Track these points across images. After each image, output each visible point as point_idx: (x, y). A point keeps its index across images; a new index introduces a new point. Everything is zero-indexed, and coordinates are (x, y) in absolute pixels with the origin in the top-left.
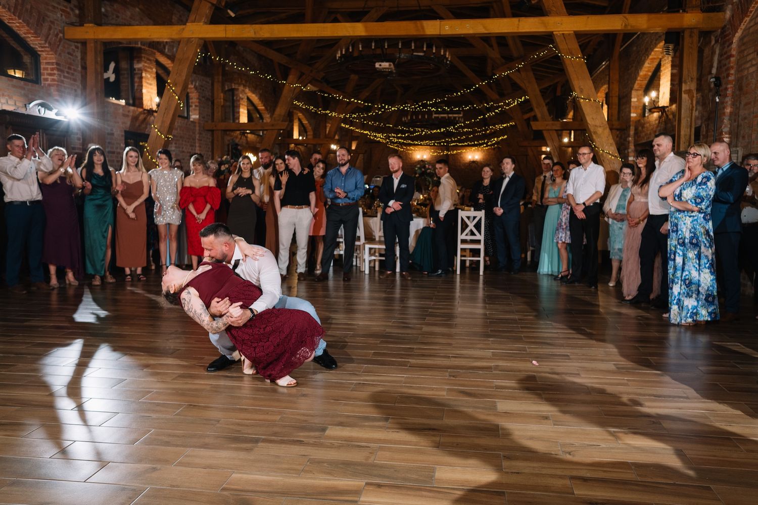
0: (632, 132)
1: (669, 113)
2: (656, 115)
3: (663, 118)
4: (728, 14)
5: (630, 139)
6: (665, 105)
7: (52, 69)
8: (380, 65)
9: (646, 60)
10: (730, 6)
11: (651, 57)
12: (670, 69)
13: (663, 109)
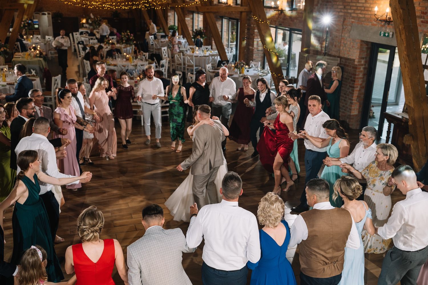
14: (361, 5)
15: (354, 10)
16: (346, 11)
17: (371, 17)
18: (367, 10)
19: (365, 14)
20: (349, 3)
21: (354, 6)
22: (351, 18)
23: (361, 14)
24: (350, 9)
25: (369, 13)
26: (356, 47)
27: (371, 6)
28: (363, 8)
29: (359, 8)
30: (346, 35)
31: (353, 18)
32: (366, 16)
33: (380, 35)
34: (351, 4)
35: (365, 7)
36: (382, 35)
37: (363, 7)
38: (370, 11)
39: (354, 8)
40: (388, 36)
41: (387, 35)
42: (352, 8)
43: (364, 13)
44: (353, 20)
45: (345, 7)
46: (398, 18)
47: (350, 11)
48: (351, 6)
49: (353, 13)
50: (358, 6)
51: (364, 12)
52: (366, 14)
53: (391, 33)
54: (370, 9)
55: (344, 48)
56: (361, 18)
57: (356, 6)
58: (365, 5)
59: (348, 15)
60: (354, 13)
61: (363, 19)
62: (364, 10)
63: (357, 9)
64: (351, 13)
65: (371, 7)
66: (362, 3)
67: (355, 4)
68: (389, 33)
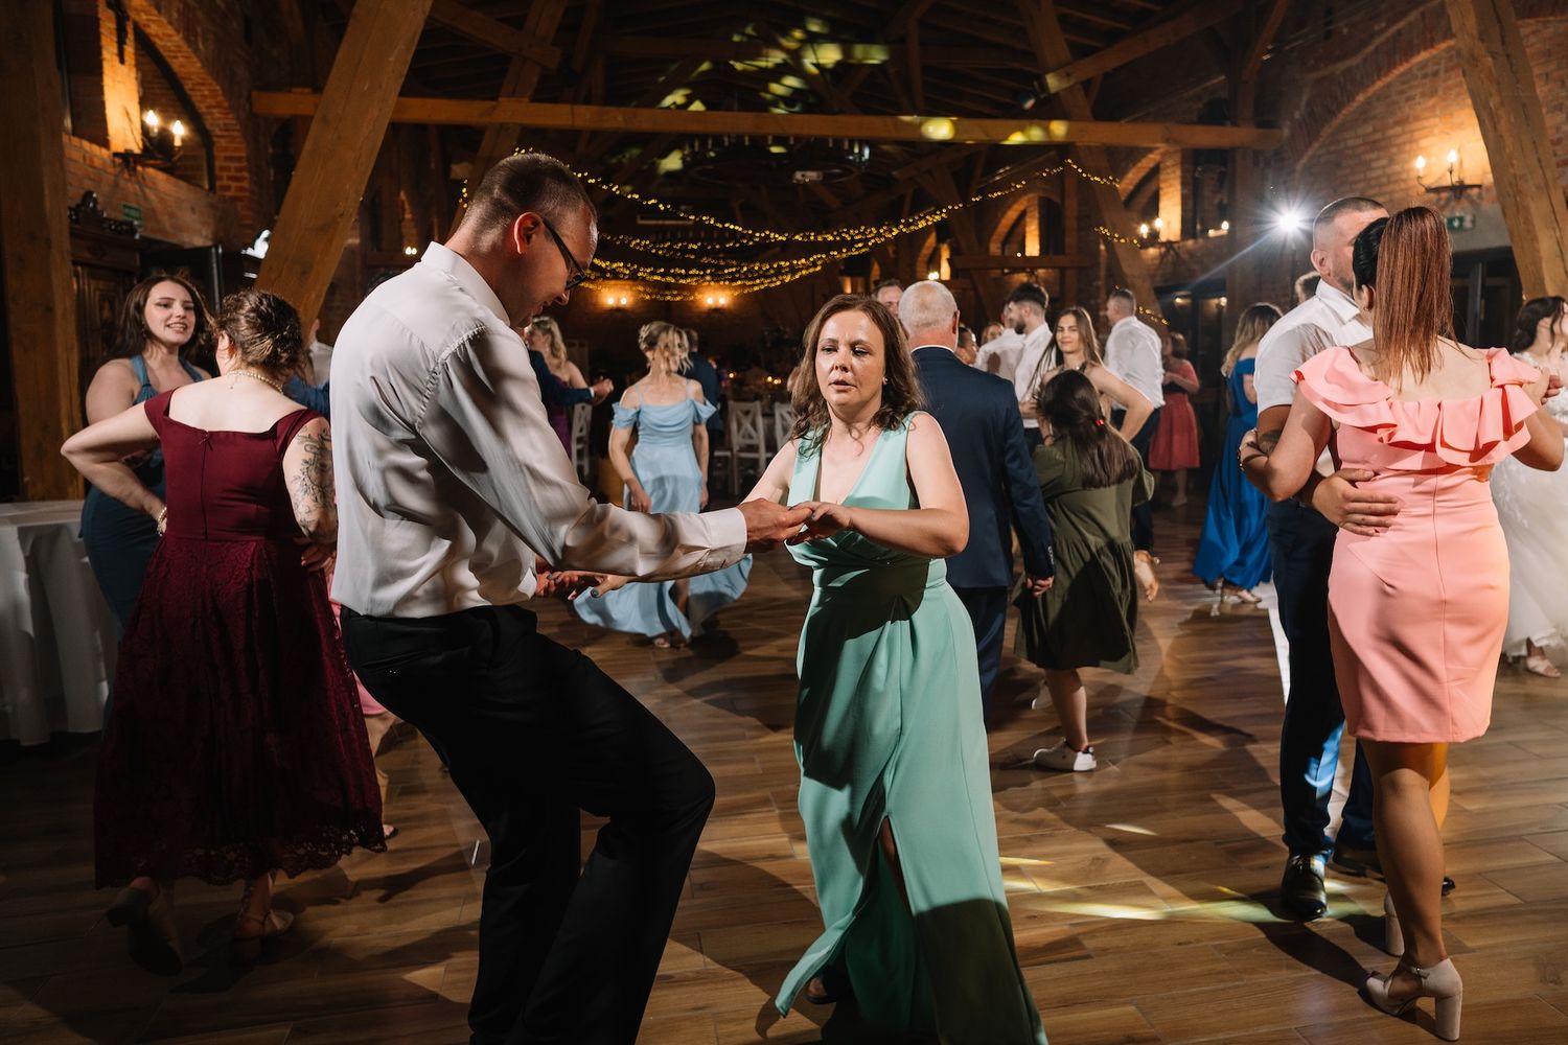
0: (1102, 273)
1: (1181, 252)
2: (1152, 251)
3: (1170, 258)
4: (1286, 132)
5: (1100, 283)
6: (1173, 239)
7: (239, 170)
8: (803, 176)
9: (1131, 168)
10: (1288, 123)
11: (1139, 165)
12: (1179, 187)
13: (1169, 244)
14: (1380, 172)
18: (1396, 181)
19: (1391, 193)
21: (1360, 181)
25: (1403, 185)
27: (1406, 167)
29: (1373, 182)
32: (1397, 196)
34: (1352, 179)
35: (1389, 176)
37: (1383, 176)
38: (1404, 181)
39: (1361, 185)
40: (1461, 226)
41: (1456, 224)
43: (1388, 190)
46: (1482, 82)
50: (1370, 180)
51: (1389, 188)
52: (1395, 191)
53: (1468, 218)
54: (1404, 176)
57: (1365, 179)
58: (1388, 171)
62: (1389, 182)
65: (1406, 171)
66: (1379, 168)
67: (1362, 176)
68: (1461, 219)
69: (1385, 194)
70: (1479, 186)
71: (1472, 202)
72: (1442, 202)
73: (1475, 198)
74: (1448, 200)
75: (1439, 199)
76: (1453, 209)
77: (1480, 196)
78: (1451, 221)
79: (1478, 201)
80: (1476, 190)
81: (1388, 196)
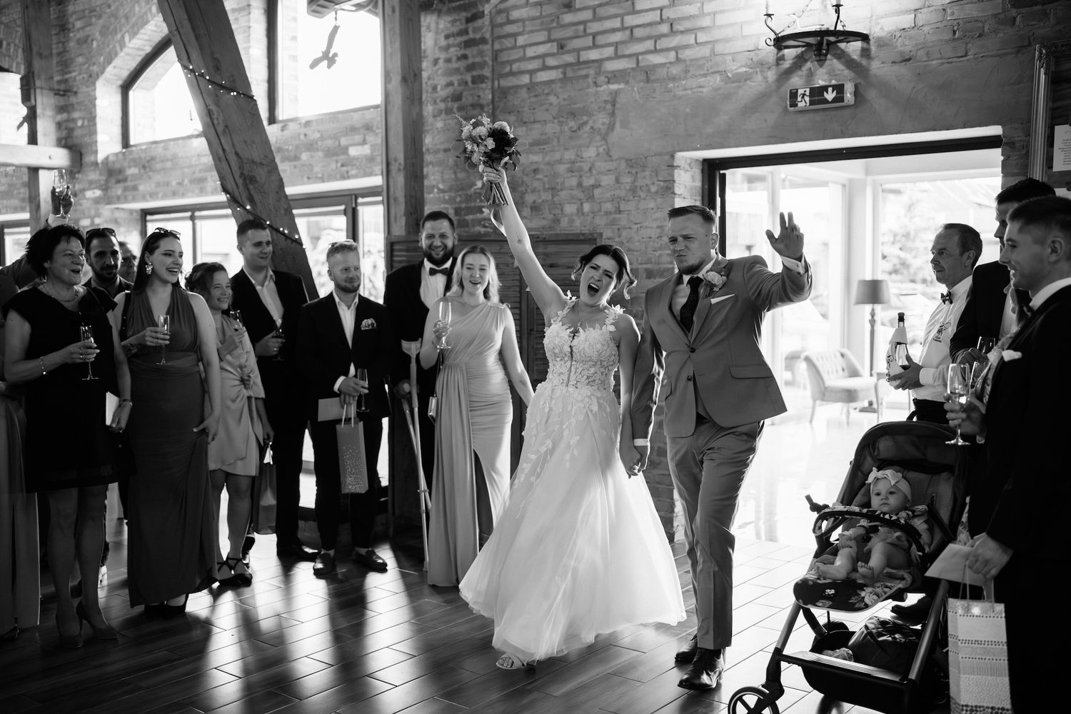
15: (616, 45)
16: (569, 58)
17: (713, 53)
18: (689, 31)
19: (676, 49)
20: (581, 27)
21: (614, 30)
22: (602, 79)
23: (655, 51)
24: (595, 46)
25: (703, 38)
26: (653, 189)
28: (664, 28)
29: (638, 33)
30: (590, 153)
31: (614, 77)
32: (687, 54)
33: (794, 105)
34: (594, 27)
36: (801, 105)
37: (661, 22)
39: (617, 37)
40: (840, 98)
41: (830, 96)
42: (601, 40)
43: (671, 45)
44: (614, 87)
45: (561, 47)
47: (594, 55)
48: (594, 36)
49: (609, 59)
50: (632, 29)
51: (674, 42)
52: (687, 47)
54: (706, 22)
55: (587, 207)
56: (663, 65)
57: (623, 28)
58: (666, 14)
59: (583, 72)
60: (617, 56)
61: (675, 70)
62: (673, 32)
63: (632, 39)
64: (600, 62)
65: (709, 14)
66: (652, 9)
67: (616, 23)
68: (839, 89)
69: (668, 50)
70: (864, 38)
71: (850, 63)
72: (787, 65)
73: (855, 57)
74: (800, 61)
75: (780, 59)
76: (811, 74)
77: (865, 53)
78: (817, 93)
79: (864, 62)
80: (858, 45)
81: (672, 55)
